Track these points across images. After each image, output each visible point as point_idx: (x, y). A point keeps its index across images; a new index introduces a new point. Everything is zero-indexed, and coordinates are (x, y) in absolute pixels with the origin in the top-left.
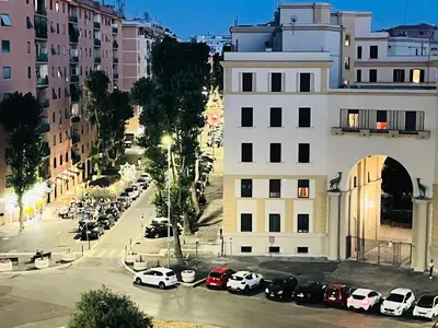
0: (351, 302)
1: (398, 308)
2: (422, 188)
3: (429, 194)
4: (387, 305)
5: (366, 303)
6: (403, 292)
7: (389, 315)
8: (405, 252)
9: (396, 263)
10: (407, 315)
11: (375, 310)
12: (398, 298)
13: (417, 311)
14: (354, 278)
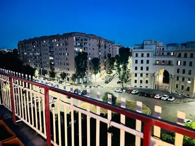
0: (155, 97)
1: (165, 99)
2: (171, 76)
3: (173, 77)
4: (162, 98)
5: (158, 97)
6: (166, 96)
7: (163, 100)
8: (167, 88)
9: (165, 90)
10: (167, 100)
11: (160, 99)
12: (165, 97)
13: (169, 99)
14: (156, 92)
